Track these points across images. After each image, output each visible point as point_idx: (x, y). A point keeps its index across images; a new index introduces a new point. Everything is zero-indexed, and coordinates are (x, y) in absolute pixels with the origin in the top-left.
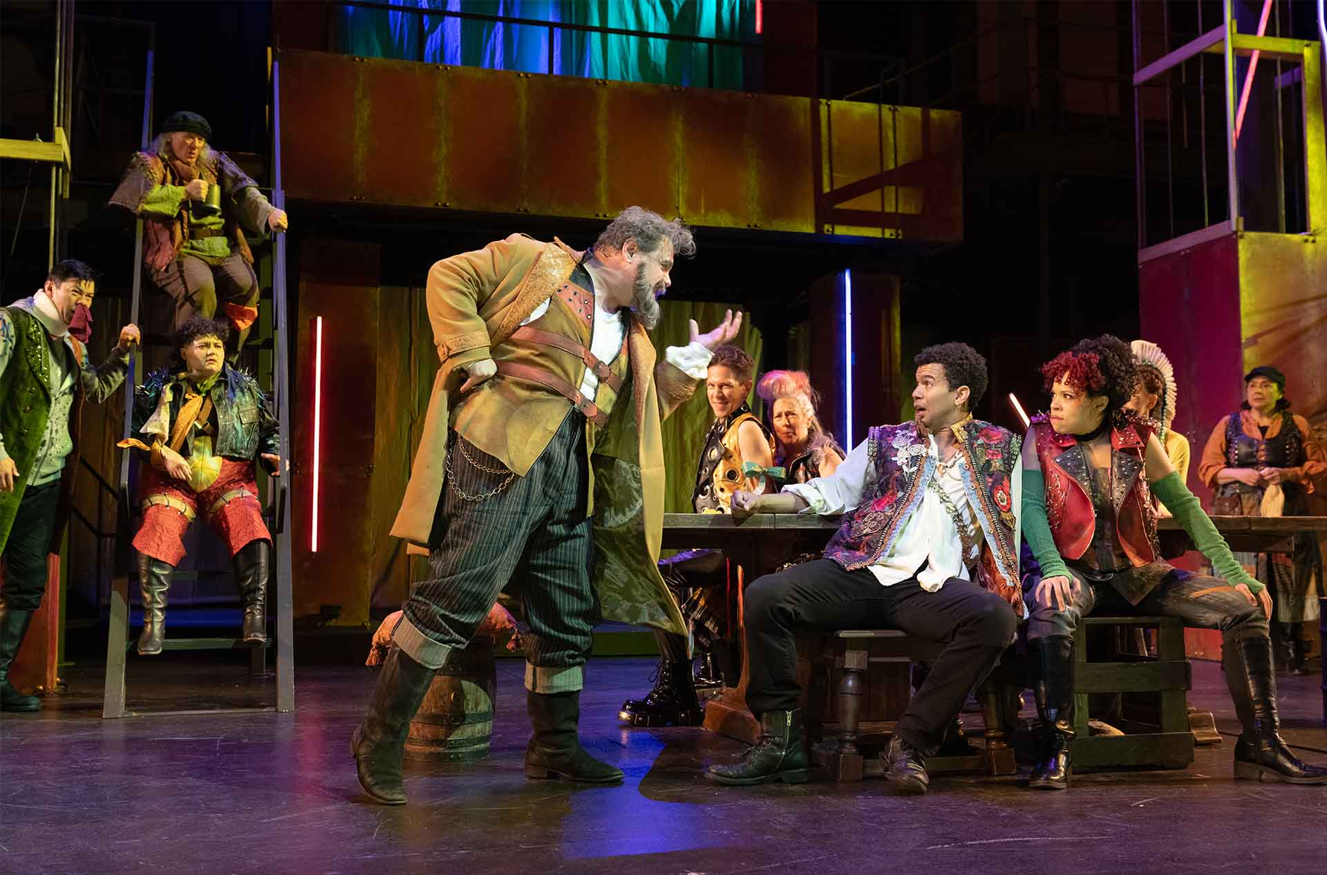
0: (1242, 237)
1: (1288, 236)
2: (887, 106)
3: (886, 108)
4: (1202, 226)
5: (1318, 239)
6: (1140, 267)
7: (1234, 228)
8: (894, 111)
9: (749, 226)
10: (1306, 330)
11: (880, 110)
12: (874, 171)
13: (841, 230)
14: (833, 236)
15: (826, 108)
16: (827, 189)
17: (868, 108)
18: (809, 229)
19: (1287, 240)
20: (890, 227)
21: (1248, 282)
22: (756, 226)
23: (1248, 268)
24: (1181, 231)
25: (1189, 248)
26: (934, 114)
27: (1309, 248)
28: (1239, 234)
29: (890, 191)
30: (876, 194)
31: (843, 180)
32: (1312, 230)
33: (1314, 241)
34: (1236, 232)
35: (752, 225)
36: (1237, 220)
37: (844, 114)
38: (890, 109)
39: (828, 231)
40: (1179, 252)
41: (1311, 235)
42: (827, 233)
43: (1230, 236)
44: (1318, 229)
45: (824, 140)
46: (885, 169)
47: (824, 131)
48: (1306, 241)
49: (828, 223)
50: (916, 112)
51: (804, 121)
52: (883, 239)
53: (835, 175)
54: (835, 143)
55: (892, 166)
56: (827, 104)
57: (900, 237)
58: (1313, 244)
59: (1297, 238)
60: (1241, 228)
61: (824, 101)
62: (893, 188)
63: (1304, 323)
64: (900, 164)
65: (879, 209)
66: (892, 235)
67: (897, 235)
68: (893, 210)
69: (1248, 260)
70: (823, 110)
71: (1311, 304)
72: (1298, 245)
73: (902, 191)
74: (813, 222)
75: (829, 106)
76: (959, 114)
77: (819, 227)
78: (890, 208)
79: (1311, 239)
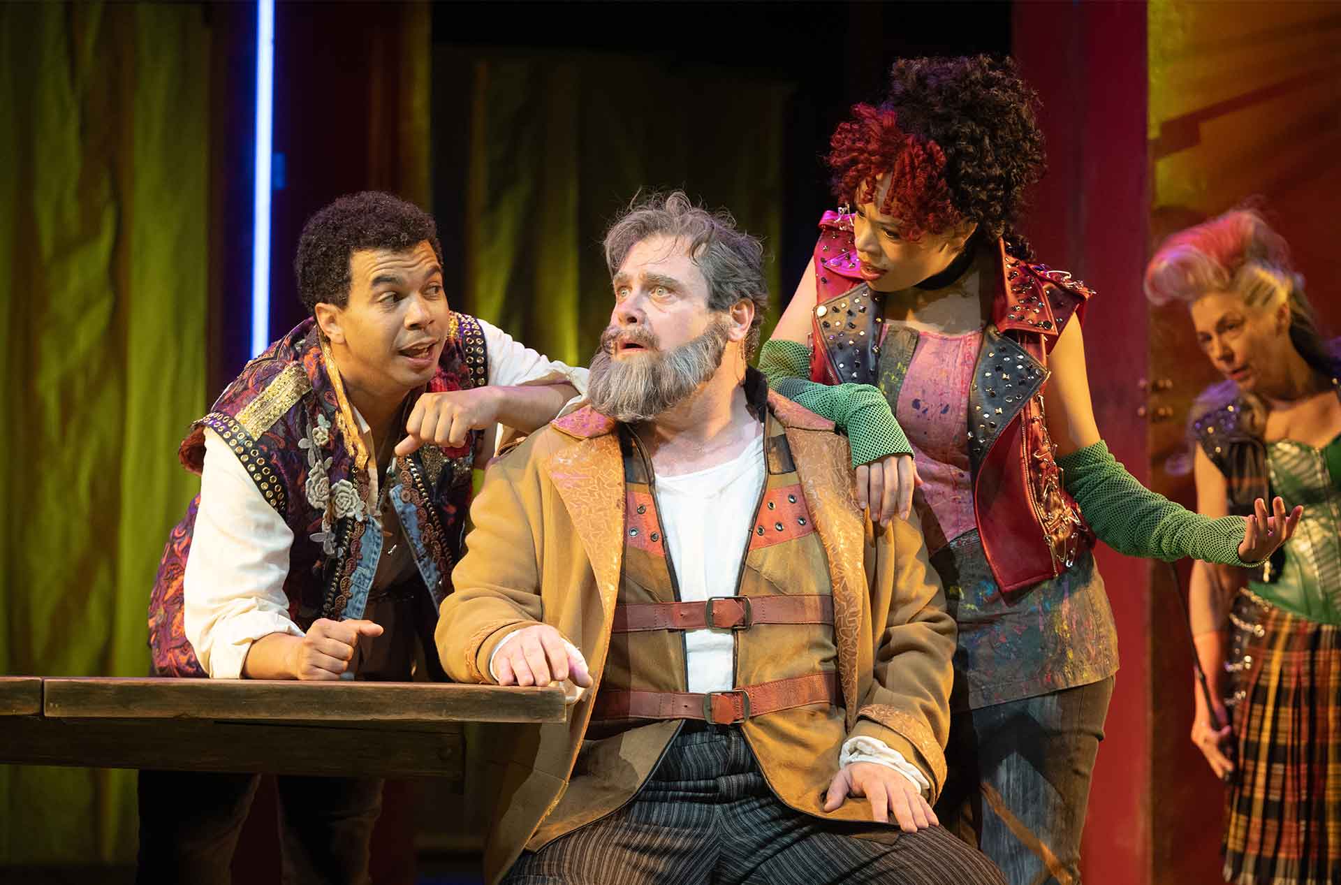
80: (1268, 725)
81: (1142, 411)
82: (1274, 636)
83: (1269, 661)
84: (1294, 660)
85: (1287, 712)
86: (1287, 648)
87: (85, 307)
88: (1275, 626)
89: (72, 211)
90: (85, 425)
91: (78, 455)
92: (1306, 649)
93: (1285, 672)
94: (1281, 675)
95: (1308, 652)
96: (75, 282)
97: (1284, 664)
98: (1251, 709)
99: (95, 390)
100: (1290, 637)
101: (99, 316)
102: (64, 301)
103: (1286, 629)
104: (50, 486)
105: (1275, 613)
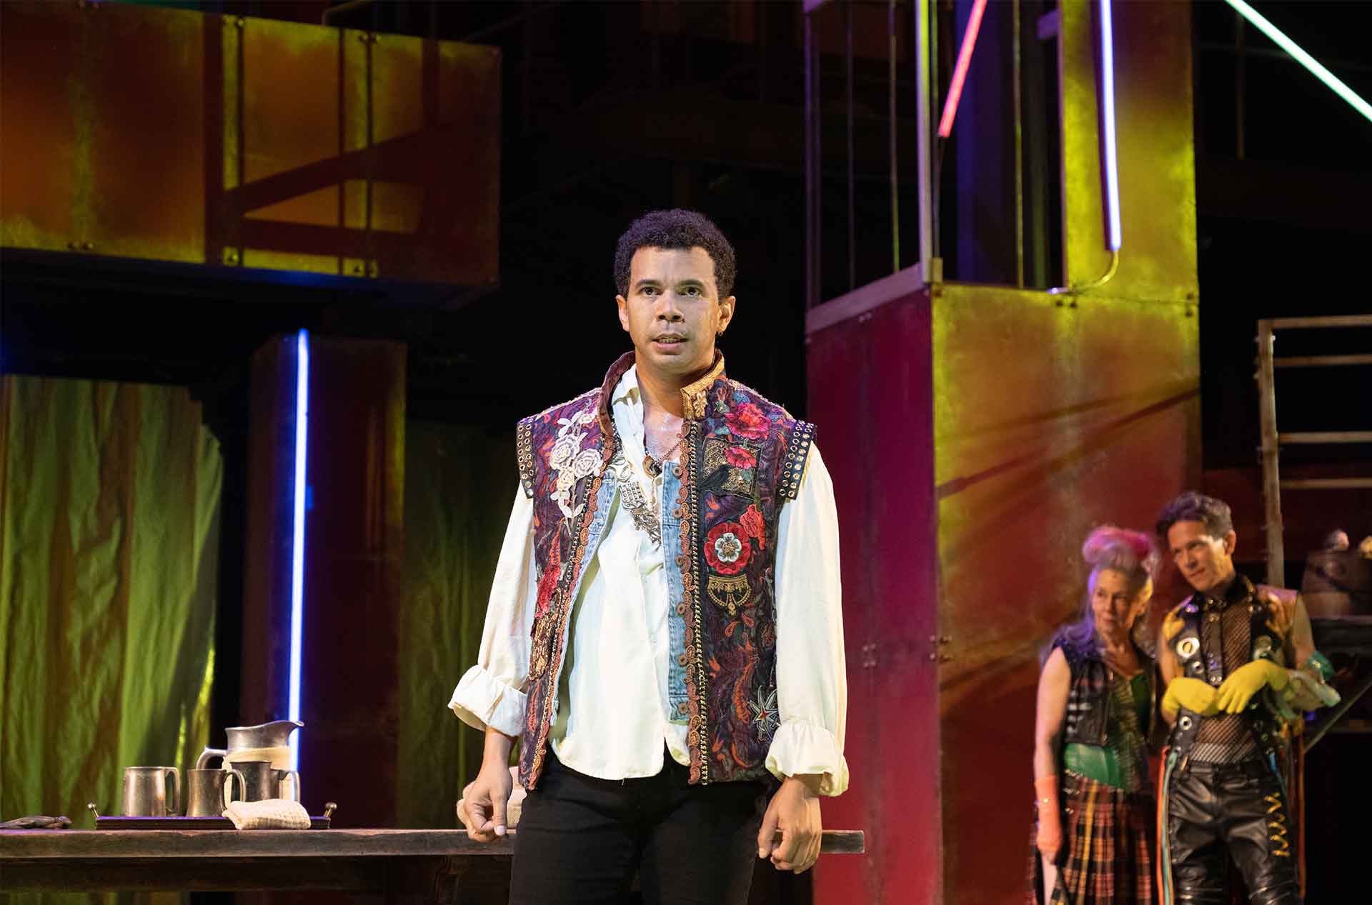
0: (938, 294)
1: (1026, 294)
2: (357, 33)
3: (354, 37)
4: (888, 271)
5: (1081, 301)
6: (808, 341)
7: (926, 278)
8: (369, 44)
9: (70, 246)
10: (1056, 465)
11: (342, 39)
12: (328, 152)
13: (256, 260)
14: (240, 270)
15: (235, 33)
16: (230, 182)
17: (319, 35)
18: (193, 254)
19: (1023, 302)
20: (353, 256)
21: (950, 377)
22: (85, 247)
23: (950, 349)
24: (864, 280)
25: (870, 311)
26: (447, 50)
27: (1066, 315)
28: (934, 288)
29: (358, 191)
30: (328, 196)
31: (263, 166)
32: (1070, 285)
33: (1073, 305)
34: (929, 285)
35: (76, 245)
36: (932, 265)
37: (270, 46)
38: (361, 39)
39: (231, 259)
40: (857, 316)
41: (1069, 294)
42: (231, 264)
43: (921, 292)
44: (1082, 284)
45: (230, 90)
46: (348, 149)
47: (230, 74)
48: (1059, 304)
49: (231, 245)
50: (413, 45)
51: (190, 56)
52: (340, 279)
53: (250, 157)
54: (250, 98)
55: (361, 143)
56: (236, 24)
57: (374, 275)
58: (1071, 310)
59: (1041, 298)
60: (938, 277)
61: (230, 19)
62: (363, 185)
63: (1054, 452)
64: (378, 137)
65: (333, 221)
66: (357, 270)
67: (368, 271)
68: (362, 224)
69: (951, 336)
70: (230, 37)
71: (1067, 419)
72: (1044, 312)
73: (380, 189)
74: (201, 242)
75: (241, 30)
76: (496, 52)
77: (212, 250)
78: (357, 221)
79: (1069, 300)
80: (1087, 849)
81: (933, 656)
82: (1087, 794)
83: (1084, 810)
84: (1102, 809)
85: (1100, 841)
86: (1097, 801)
87: (99, 586)
88: (1086, 788)
89: (93, 521)
90: (98, 662)
91: (93, 682)
92: (1110, 803)
93: (1096, 817)
94: (1094, 818)
95: (1112, 805)
96: (94, 568)
97: (1096, 811)
98: (1078, 839)
99: (105, 639)
100: (1098, 795)
101: (108, 590)
102: (86, 582)
103: (1094, 790)
104: (74, 703)
105: (1086, 780)
